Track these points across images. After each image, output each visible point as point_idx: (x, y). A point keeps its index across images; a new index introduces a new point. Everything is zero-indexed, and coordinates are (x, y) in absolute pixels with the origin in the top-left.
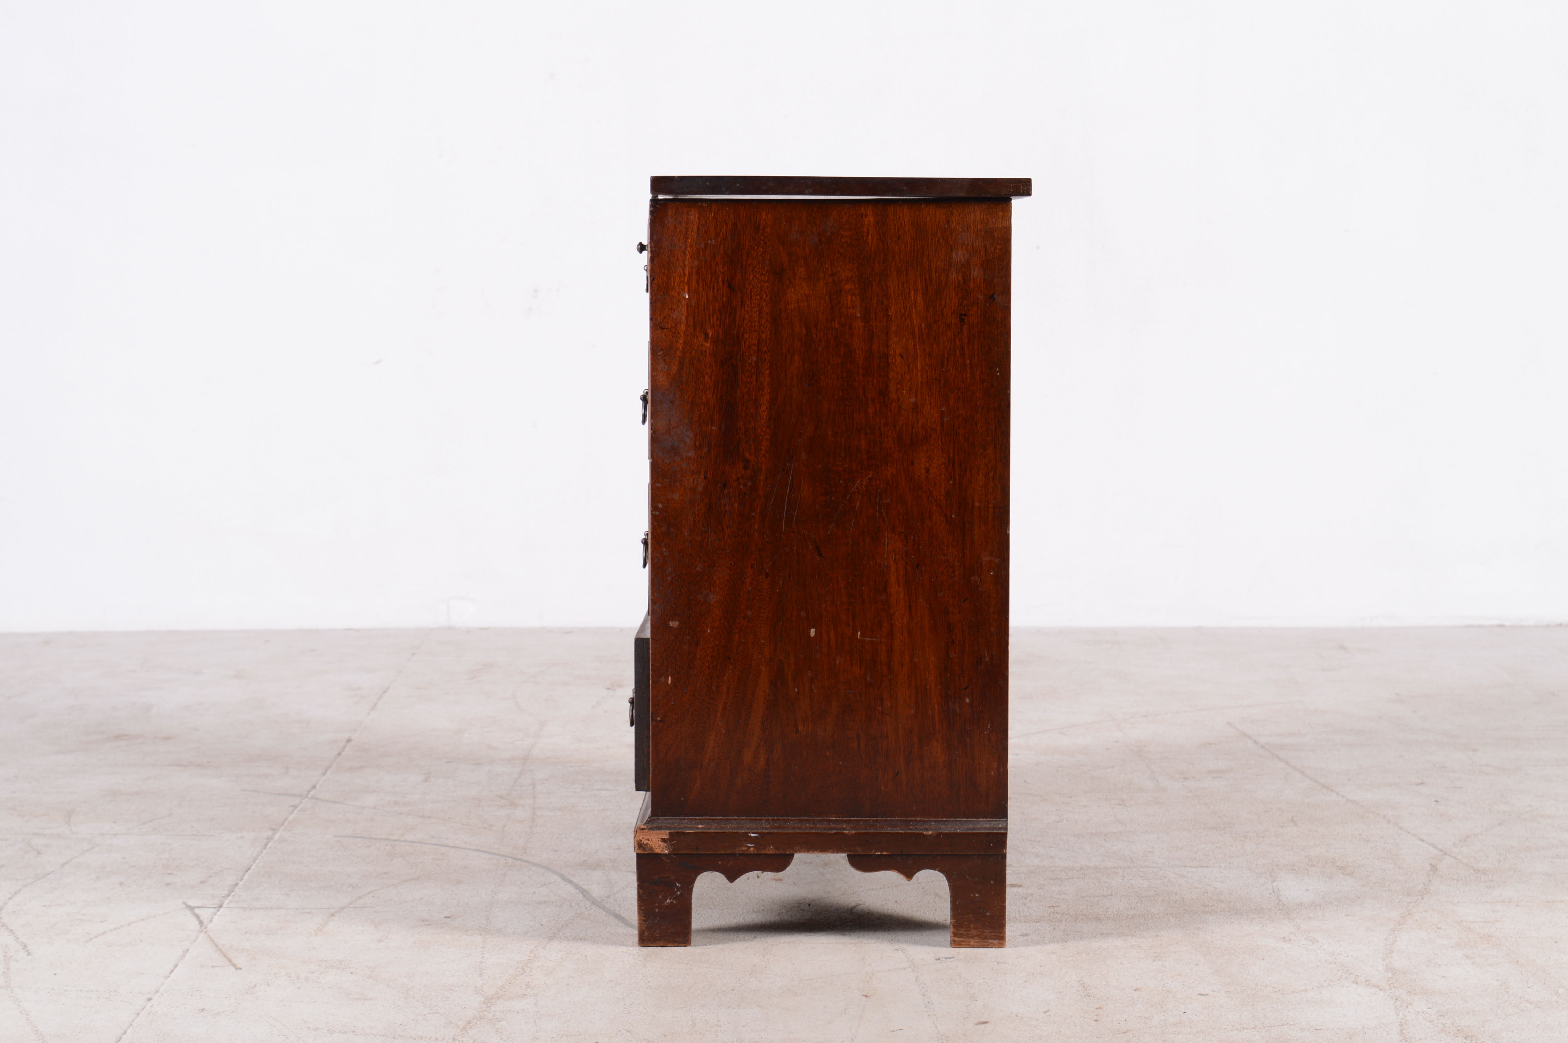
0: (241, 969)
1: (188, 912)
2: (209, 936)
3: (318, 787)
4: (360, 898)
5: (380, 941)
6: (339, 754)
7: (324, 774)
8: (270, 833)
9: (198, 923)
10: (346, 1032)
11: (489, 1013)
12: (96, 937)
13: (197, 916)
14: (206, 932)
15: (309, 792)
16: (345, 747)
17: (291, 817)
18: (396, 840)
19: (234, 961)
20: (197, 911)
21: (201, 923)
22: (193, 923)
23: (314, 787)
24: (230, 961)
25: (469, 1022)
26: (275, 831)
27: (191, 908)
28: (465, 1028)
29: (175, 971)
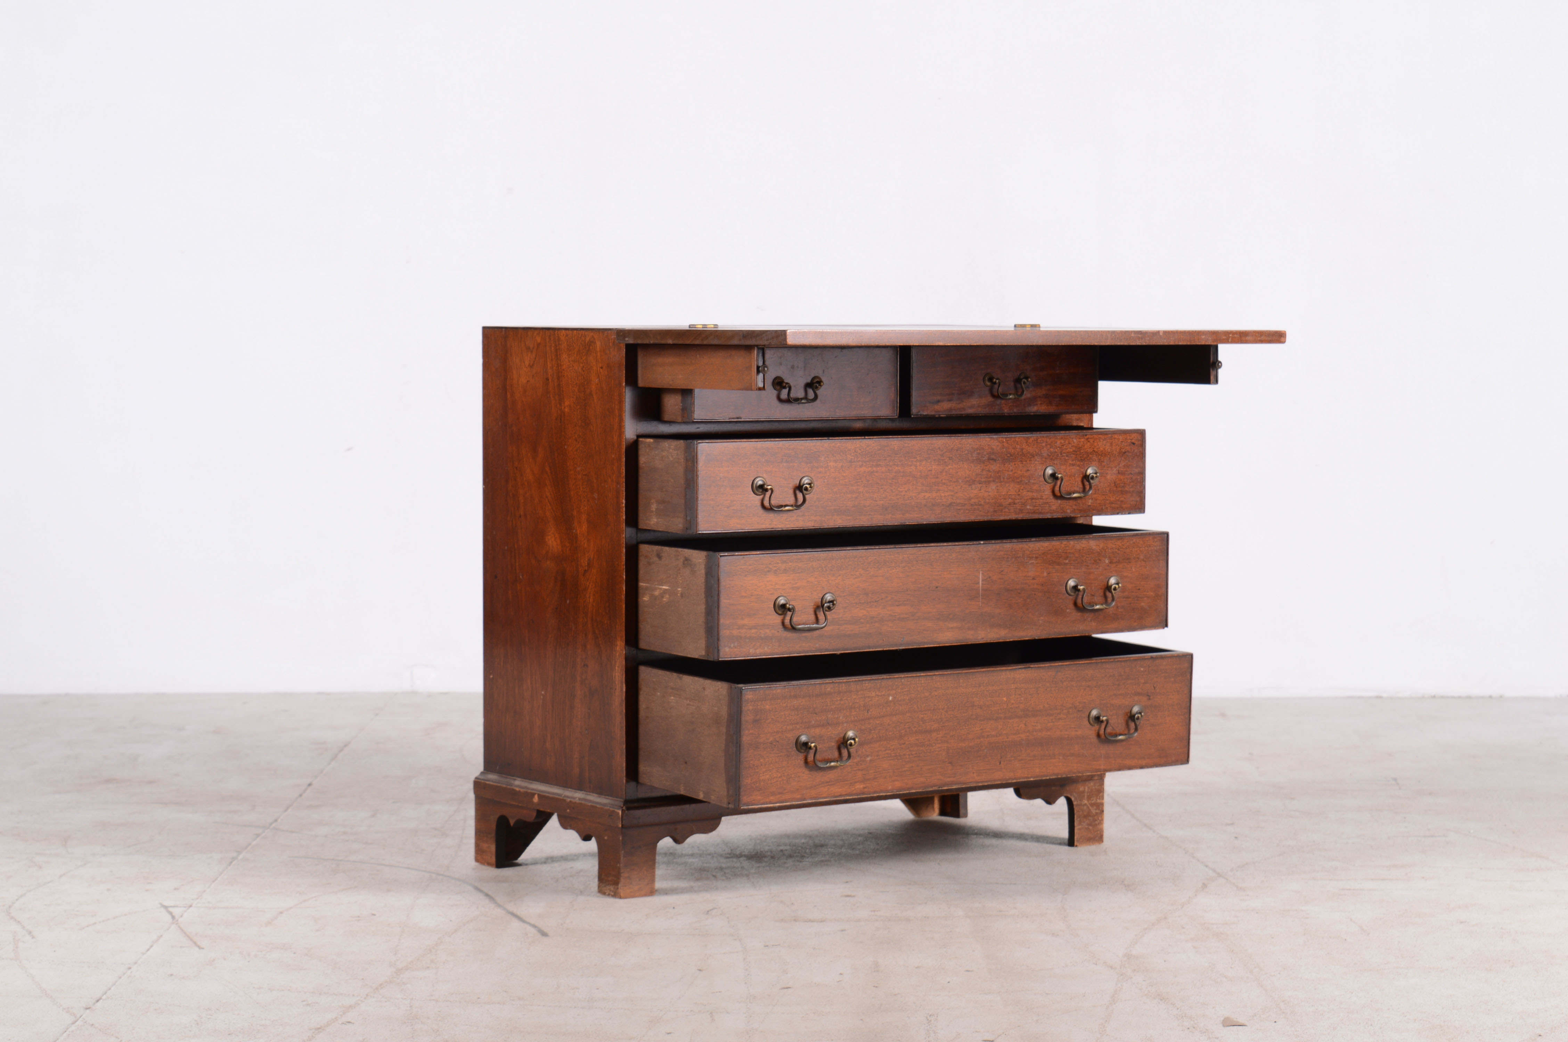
0: (203, 948)
1: (163, 910)
2: (179, 927)
3: (279, 820)
4: (305, 901)
5: (317, 930)
6: (301, 795)
7: (286, 810)
8: (235, 854)
9: (170, 917)
10: (283, 990)
11: (398, 979)
12: (87, 926)
13: (171, 913)
14: (177, 924)
15: (271, 824)
16: (305, 790)
17: (254, 843)
18: (341, 860)
19: (199, 943)
20: (170, 909)
21: (173, 917)
22: (168, 918)
23: (276, 821)
24: (195, 943)
25: (381, 985)
26: (239, 853)
27: (166, 907)
28: (377, 988)
29: (151, 949)
